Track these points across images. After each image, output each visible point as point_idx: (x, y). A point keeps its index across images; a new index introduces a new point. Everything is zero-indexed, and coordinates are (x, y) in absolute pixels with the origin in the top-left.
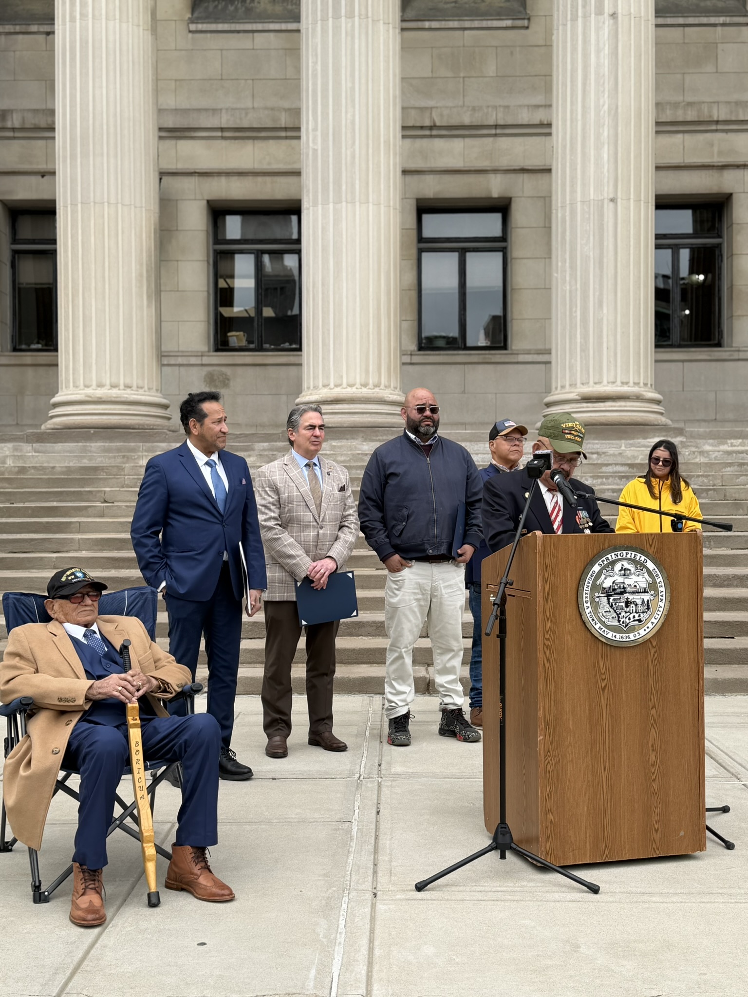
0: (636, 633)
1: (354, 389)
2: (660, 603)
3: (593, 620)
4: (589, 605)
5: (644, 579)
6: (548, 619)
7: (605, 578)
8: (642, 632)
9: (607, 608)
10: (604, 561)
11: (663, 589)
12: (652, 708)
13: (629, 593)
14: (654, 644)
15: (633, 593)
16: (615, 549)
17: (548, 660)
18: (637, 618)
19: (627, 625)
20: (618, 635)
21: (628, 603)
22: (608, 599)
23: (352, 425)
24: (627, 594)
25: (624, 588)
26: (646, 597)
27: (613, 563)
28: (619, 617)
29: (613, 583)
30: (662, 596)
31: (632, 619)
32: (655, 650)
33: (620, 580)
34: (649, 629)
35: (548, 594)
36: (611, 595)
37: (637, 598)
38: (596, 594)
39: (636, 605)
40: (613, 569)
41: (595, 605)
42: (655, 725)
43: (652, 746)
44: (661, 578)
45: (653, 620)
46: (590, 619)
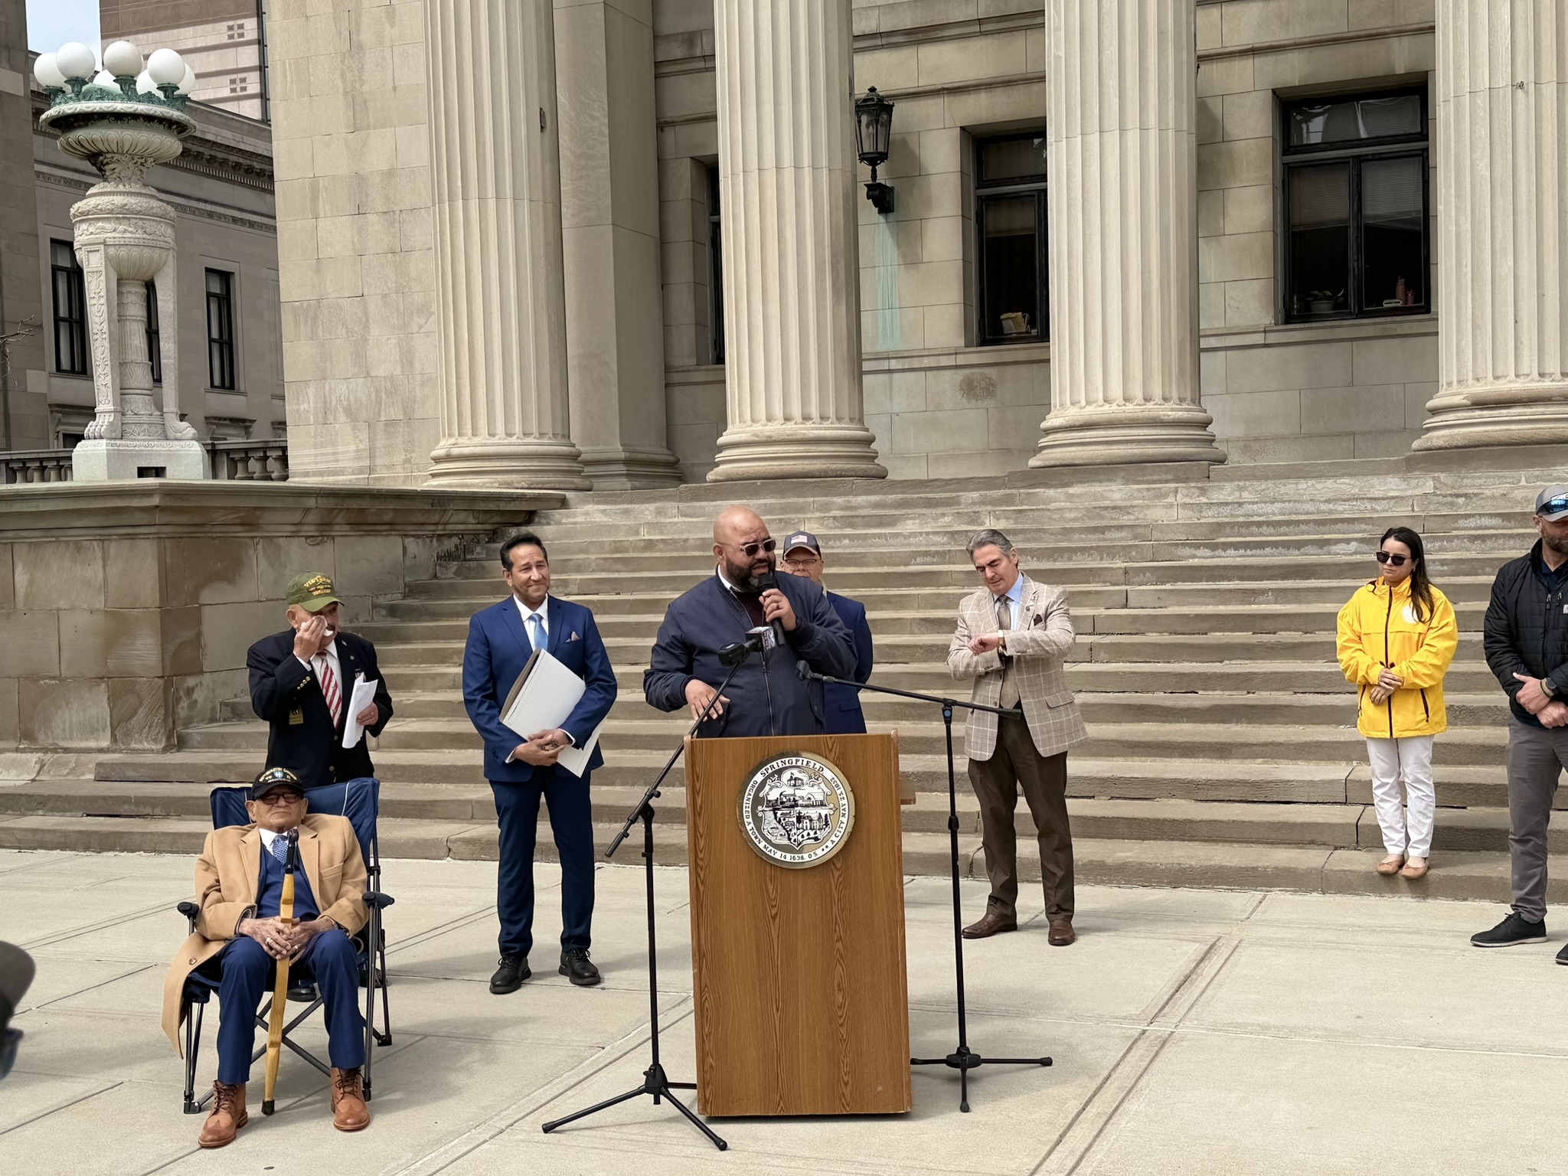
0: (812, 853)
1: (1114, 407)
2: (841, 818)
3: (756, 837)
4: (750, 820)
5: (821, 790)
6: (701, 837)
7: (771, 789)
8: (820, 853)
9: (774, 823)
10: (768, 769)
11: (845, 802)
12: (837, 941)
13: (802, 806)
14: (838, 865)
15: (807, 806)
16: (782, 755)
17: (702, 883)
18: (812, 835)
19: (800, 843)
20: (788, 856)
21: (799, 819)
22: (775, 814)
23: (1109, 461)
24: (799, 808)
25: (794, 800)
26: (824, 812)
27: (780, 772)
28: (789, 835)
29: (781, 794)
30: (844, 810)
31: (806, 837)
32: (839, 872)
33: (789, 791)
34: (829, 849)
35: (701, 808)
36: (778, 809)
37: (813, 813)
38: (760, 808)
39: (811, 820)
40: (779, 778)
41: (758, 821)
42: (841, 961)
43: (839, 985)
44: (842, 789)
45: (833, 838)
46: (753, 837)
